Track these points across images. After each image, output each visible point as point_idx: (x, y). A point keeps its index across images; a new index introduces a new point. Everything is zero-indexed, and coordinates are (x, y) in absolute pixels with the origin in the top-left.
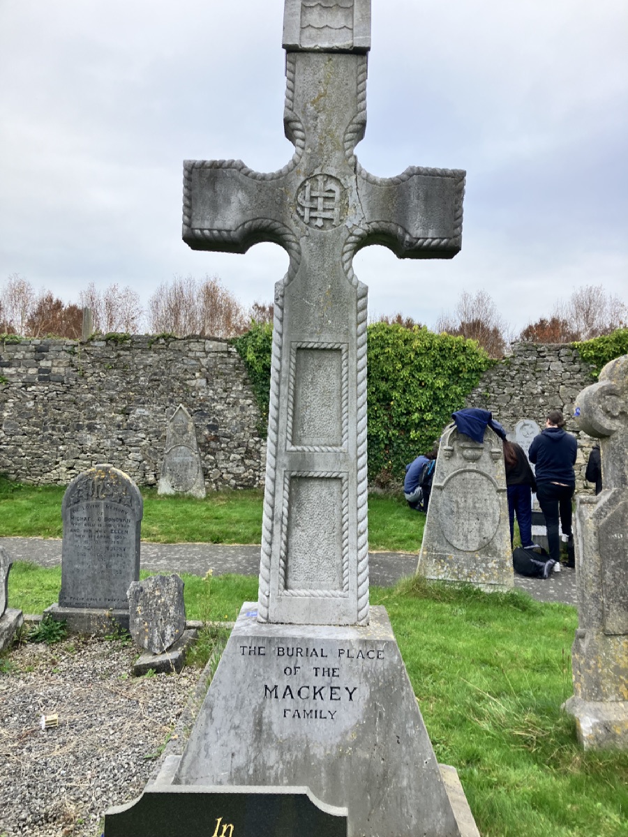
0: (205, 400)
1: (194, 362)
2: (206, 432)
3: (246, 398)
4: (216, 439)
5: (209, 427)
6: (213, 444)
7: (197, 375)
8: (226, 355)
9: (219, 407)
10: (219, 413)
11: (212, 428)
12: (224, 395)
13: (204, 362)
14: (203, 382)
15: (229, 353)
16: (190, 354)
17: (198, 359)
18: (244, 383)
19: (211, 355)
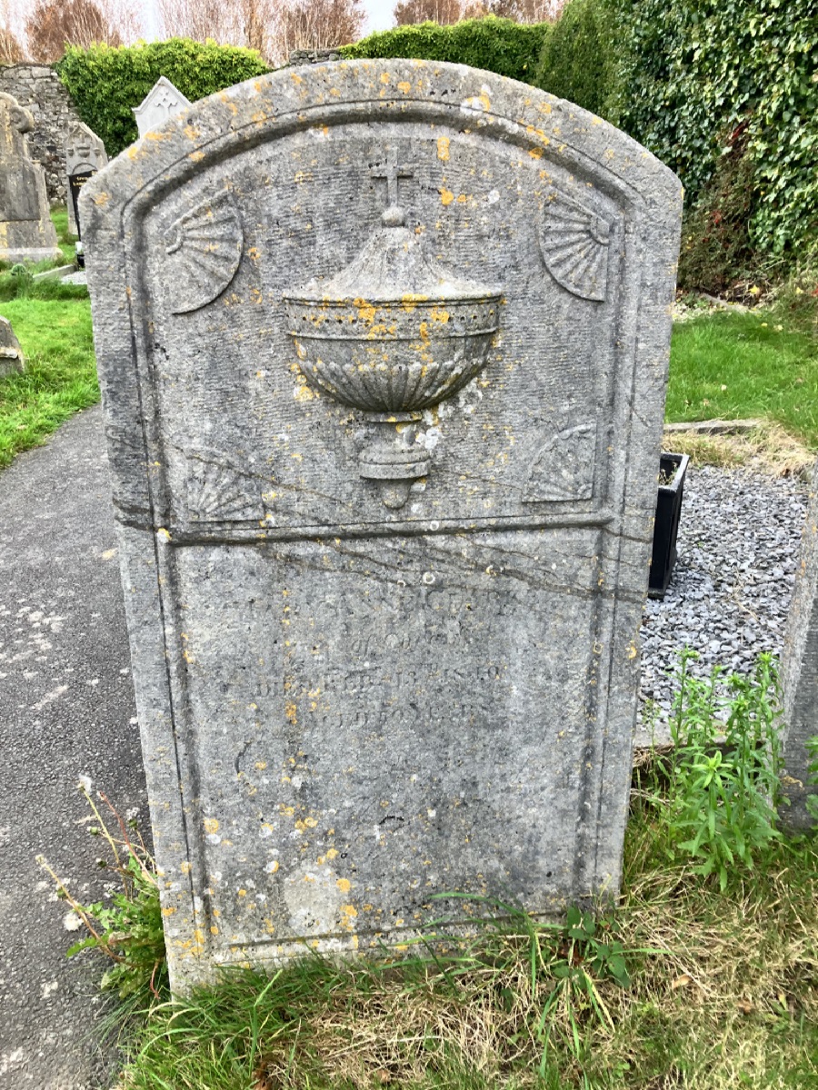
0: (40, 123)
1: (25, 88)
2: (48, 153)
3: (73, 119)
4: (56, 159)
5: (49, 148)
6: (54, 164)
7: (31, 100)
8: (49, 80)
9: (53, 130)
10: (54, 136)
11: (52, 149)
12: (55, 118)
13: (33, 87)
14: (37, 106)
15: (51, 77)
16: (22, 81)
17: (27, 85)
18: (69, 106)
19: (38, 81)
